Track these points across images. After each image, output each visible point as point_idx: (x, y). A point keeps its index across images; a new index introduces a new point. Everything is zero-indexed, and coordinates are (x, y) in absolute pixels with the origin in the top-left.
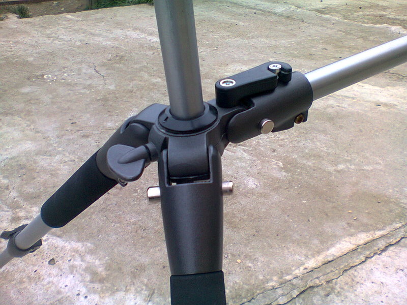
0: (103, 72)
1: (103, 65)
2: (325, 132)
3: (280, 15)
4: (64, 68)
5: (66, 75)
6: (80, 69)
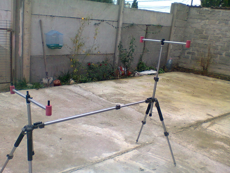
0: (15, 121)
1: (15, 118)
2: (77, 142)
3: (85, 97)
4: (2, 119)
5: (2, 121)
6: (7, 119)
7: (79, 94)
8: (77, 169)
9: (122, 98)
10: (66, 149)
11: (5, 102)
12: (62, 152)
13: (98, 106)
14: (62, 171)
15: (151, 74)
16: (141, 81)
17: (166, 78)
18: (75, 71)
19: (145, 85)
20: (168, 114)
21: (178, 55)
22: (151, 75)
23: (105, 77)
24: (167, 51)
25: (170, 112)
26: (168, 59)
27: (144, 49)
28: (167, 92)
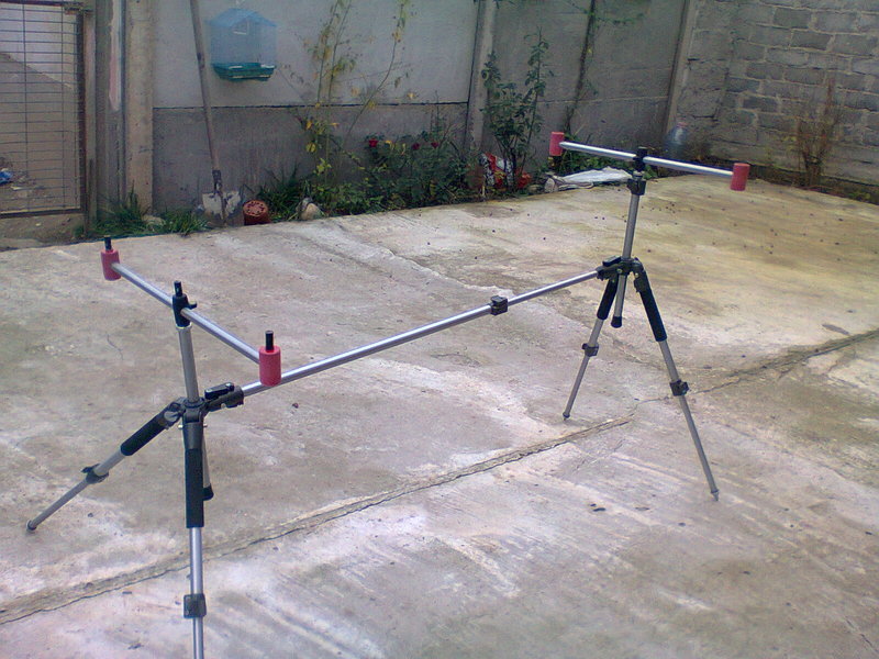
0: (119, 343)
1: (119, 334)
2: (357, 417)
3: (365, 265)
4: (69, 337)
5: (72, 346)
6: (88, 340)
7: (340, 254)
8: (367, 503)
9: (502, 271)
10: (319, 439)
11: (73, 278)
12: (305, 450)
13: (418, 295)
14: (312, 510)
15: (606, 184)
16: (570, 208)
17: (666, 198)
18: (321, 168)
19: (588, 224)
20: (681, 326)
21: (709, 110)
22: (606, 188)
23: (432, 193)
24: (669, 94)
25: (687, 316)
26: (670, 127)
27: (580, 85)
28: (673, 249)
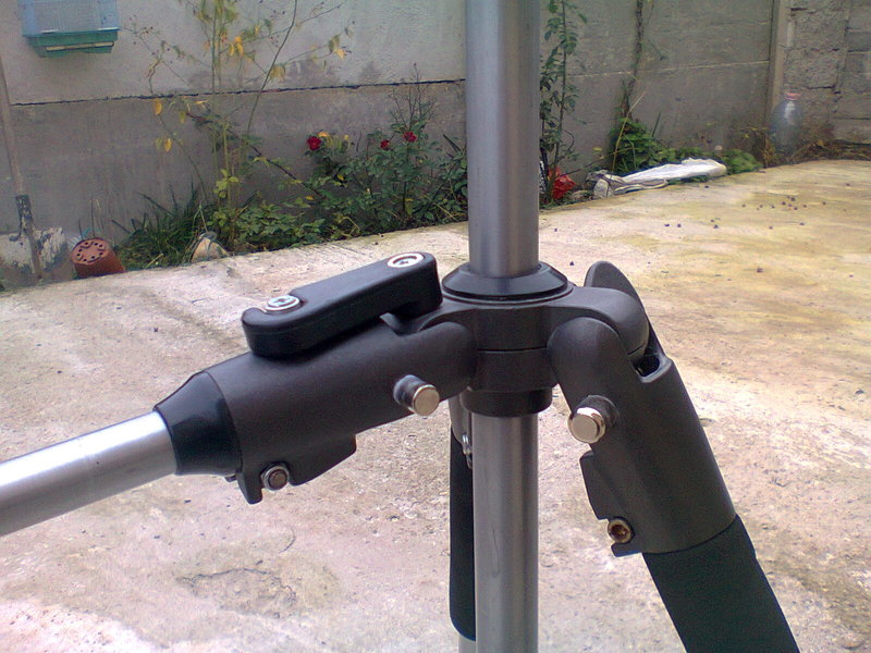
15: (688, 180)
16: (625, 216)
21: (827, 78)
22: (687, 186)
24: (770, 59)
26: (775, 103)
27: (639, 48)
